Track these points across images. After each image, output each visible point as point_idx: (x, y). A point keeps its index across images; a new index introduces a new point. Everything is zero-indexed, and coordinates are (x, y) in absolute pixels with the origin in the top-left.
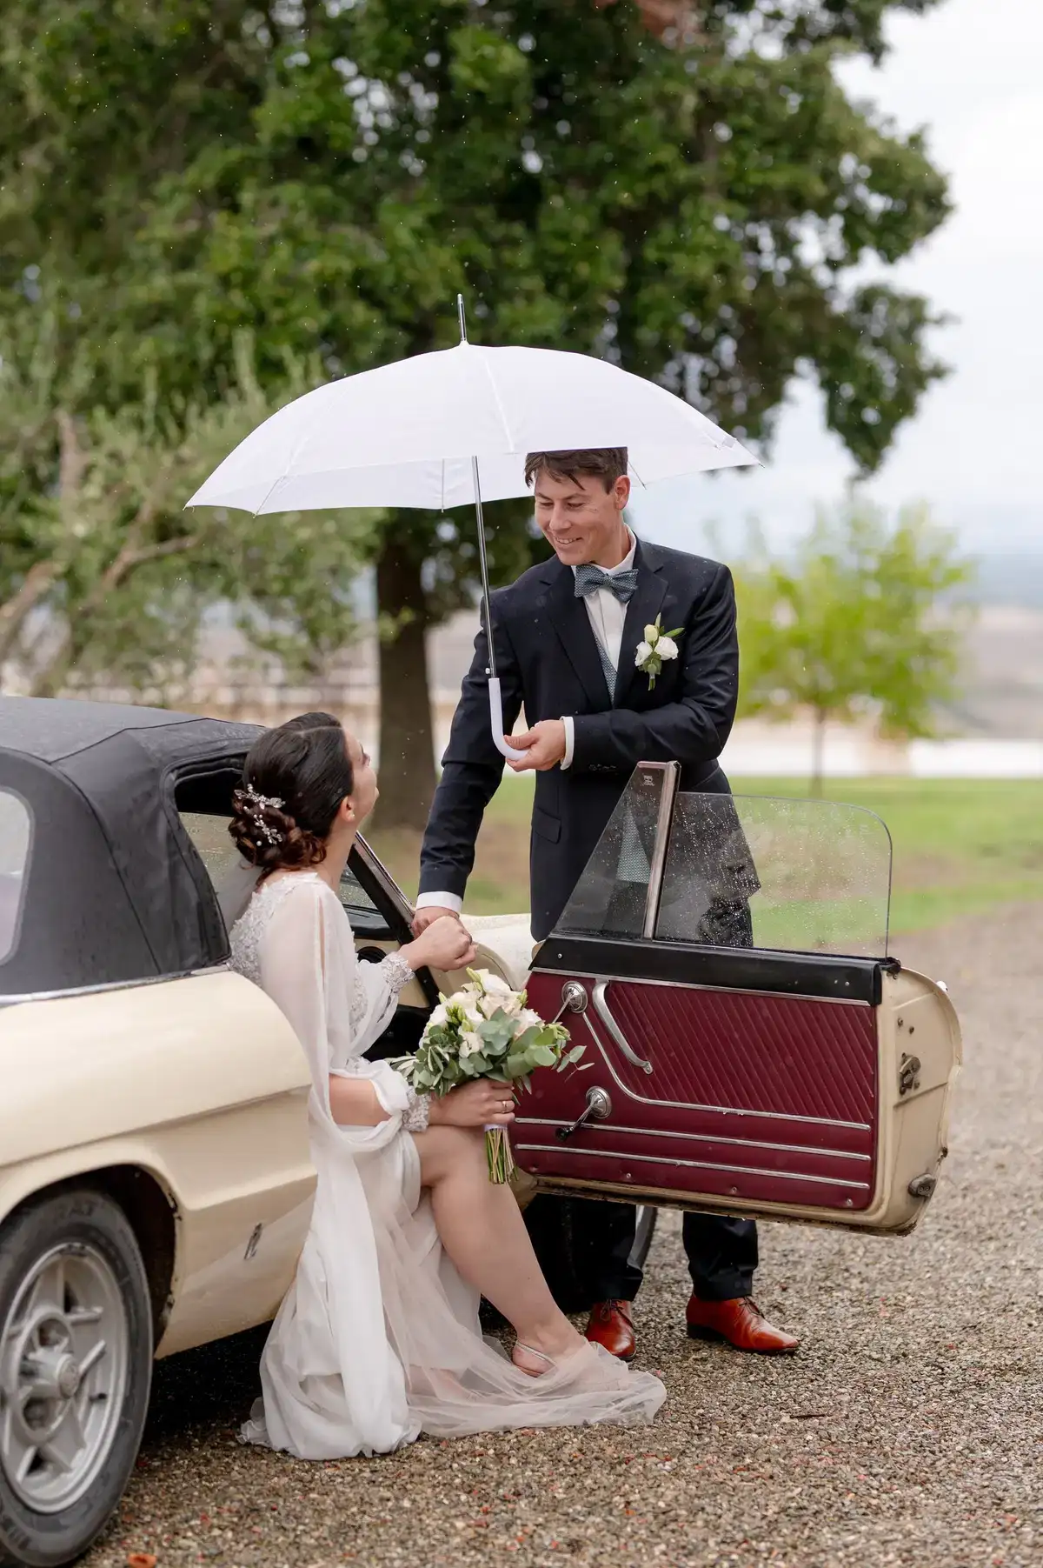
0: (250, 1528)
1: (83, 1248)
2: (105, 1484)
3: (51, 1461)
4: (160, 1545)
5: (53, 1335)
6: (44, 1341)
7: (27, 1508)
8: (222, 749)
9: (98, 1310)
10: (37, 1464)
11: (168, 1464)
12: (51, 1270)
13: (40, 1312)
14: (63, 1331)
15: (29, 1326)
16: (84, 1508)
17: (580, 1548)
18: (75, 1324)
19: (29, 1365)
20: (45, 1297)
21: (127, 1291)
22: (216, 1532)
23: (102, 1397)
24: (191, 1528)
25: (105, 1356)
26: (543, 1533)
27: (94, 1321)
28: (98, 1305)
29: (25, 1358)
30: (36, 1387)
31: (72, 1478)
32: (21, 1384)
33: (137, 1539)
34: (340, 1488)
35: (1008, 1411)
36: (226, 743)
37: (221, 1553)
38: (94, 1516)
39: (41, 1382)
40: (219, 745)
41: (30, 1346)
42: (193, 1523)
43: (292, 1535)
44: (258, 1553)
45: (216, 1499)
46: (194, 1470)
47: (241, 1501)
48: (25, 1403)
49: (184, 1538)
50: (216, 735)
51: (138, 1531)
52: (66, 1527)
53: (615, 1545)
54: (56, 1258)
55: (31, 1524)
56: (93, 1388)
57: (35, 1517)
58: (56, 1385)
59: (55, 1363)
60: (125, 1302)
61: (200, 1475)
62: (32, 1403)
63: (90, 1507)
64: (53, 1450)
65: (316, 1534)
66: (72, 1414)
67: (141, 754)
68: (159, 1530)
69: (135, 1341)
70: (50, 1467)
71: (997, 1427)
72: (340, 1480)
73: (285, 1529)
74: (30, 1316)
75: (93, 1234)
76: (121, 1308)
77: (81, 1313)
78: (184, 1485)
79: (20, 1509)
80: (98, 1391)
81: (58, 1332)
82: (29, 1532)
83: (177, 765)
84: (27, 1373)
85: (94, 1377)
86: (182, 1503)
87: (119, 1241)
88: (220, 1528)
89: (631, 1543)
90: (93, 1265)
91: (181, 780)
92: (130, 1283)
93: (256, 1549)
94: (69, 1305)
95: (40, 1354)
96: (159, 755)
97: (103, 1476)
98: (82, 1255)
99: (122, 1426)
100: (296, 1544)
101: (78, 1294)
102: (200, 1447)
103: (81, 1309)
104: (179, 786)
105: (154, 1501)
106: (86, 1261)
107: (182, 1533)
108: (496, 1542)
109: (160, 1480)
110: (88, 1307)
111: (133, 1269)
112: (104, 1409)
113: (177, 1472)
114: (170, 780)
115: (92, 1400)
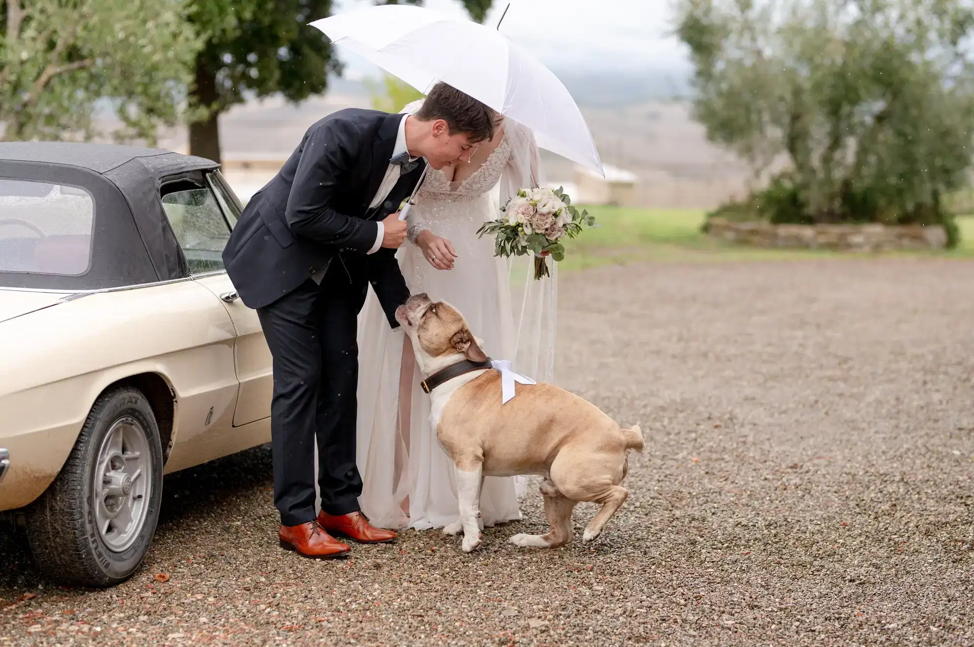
0: (212, 564)
1: (132, 421)
2: (142, 539)
3: (117, 528)
4: (168, 571)
5: (117, 464)
6: (114, 467)
7: (108, 548)
8: (182, 168)
9: (138, 453)
10: (110, 529)
11: (163, 537)
12: (117, 431)
13: (111, 453)
14: (122, 462)
15: (107, 458)
16: (133, 551)
17: (380, 567)
18: (127, 459)
19: (108, 478)
20: (114, 445)
21: (152, 444)
22: (195, 565)
23: (140, 497)
24: (182, 564)
25: (140, 477)
26: (361, 562)
27: (136, 459)
28: (138, 451)
29: (105, 475)
30: (110, 489)
31: (125, 537)
32: (103, 488)
33: (156, 570)
34: (254, 546)
35: (586, 508)
36: (184, 165)
37: (201, 574)
38: (137, 556)
39: (112, 486)
40: (182, 166)
41: (107, 470)
42: (183, 562)
43: (234, 566)
44: (219, 573)
45: (191, 552)
46: (177, 540)
47: (204, 552)
48: (105, 497)
49: (180, 568)
50: (179, 160)
51: (156, 565)
52: (124, 560)
53: (398, 565)
54: (121, 424)
55: (110, 557)
56: (134, 492)
57: (111, 553)
58: (121, 487)
59: (119, 478)
60: (151, 450)
61: (181, 542)
62: (108, 498)
63: (136, 551)
64: (117, 522)
65: (246, 565)
66: (126, 503)
67: (145, 171)
68: (166, 565)
69: (156, 470)
70: (116, 531)
71: (581, 514)
72: (253, 543)
73: (230, 563)
74: (108, 454)
75: (137, 414)
76: (149, 453)
77: (129, 454)
78: (174, 546)
79: (105, 548)
80: (137, 494)
81: (120, 463)
82: (110, 560)
83: (162, 176)
84: (106, 482)
85: (135, 486)
86: (174, 554)
87: (148, 417)
88: (196, 563)
89: (405, 565)
90: (136, 430)
91: (163, 184)
92: (153, 440)
93: (217, 572)
94: (124, 450)
95: (112, 474)
96: (153, 170)
97: (141, 536)
98: (132, 424)
99: (149, 512)
100: (237, 569)
101: (128, 446)
102: (178, 530)
103: (129, 453)
104: (163, 187)
105: (160, 553)
106: (133, 427)
107: (179, 566)
108: (338, 566)
109: (160, 545)
110: (133, 452)
111: (155, 433)
112: (141, 504)
113: (169, 541)
114: (159, 184)
115: (134, 499)
